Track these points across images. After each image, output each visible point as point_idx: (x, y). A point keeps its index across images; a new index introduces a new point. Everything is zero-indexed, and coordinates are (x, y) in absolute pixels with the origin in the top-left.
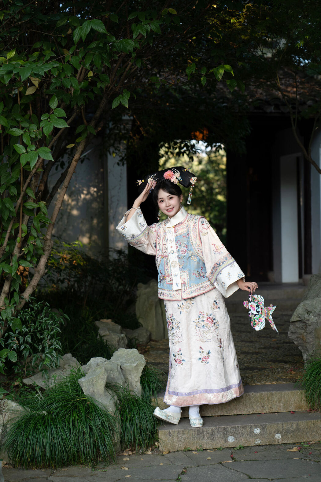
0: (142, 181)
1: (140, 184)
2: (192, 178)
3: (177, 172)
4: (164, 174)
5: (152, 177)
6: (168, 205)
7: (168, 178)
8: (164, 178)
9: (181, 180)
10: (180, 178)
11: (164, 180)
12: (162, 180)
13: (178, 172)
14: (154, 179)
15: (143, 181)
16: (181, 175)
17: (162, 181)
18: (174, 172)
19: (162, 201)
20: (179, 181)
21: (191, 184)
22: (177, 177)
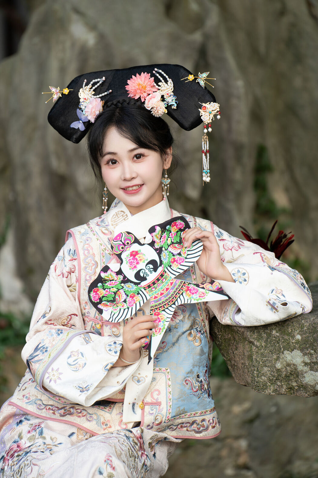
0: (61, 89)
1: (55, 97)
2: (207, 105)
3: (166, 81)
4: (129, 82)
5: (93, 85)
6: (128, 176)
7: (137, 97)
8: (126, 92)
9: (174, 107)
10: (171, 100)
11: (124, 101)
12: (121, 99)
13: (170, 81)
14: (97, 92)
15: (66, 91)
16: (176, 92)
17: (119, 102)
18: (157, 81)
19: (114, 162)
20: (168, 107)
21: (201, 121)
22: (163, 97)
